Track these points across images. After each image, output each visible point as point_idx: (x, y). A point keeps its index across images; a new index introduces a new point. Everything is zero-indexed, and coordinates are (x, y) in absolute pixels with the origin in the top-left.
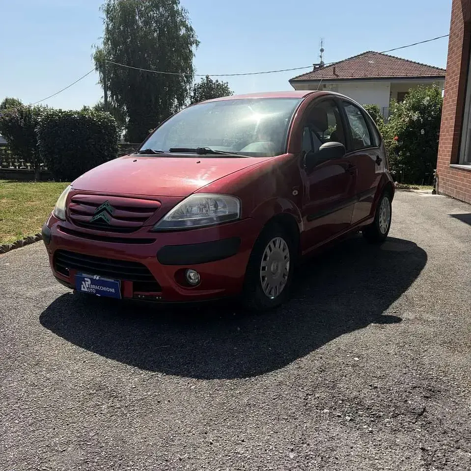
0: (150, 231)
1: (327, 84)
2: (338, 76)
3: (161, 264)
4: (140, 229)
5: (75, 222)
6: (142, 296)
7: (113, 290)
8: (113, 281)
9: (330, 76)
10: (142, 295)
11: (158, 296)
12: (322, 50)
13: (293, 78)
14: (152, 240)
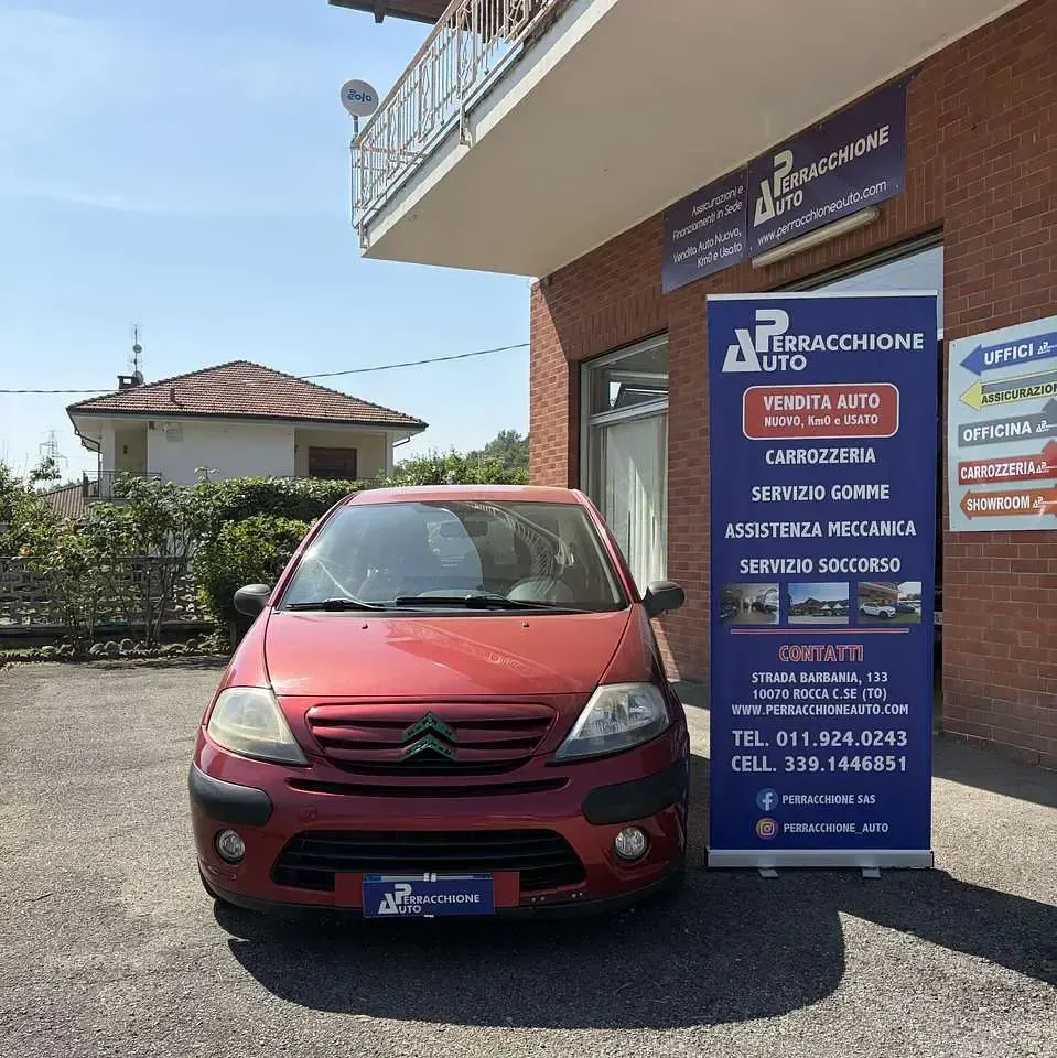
0: (549, 765)
1: (157, 420)
2: (182, 406)
3: (593, 824)
4: (530, 762)
5: (340, 764)
6: (538, 898)
7: (475, 898)
8: (471, 877)
9: (164, 404)
10: (542, 896)
11: (576, 891)
12: (137, 349)
13: (78, 404)
14: (562, 782)
